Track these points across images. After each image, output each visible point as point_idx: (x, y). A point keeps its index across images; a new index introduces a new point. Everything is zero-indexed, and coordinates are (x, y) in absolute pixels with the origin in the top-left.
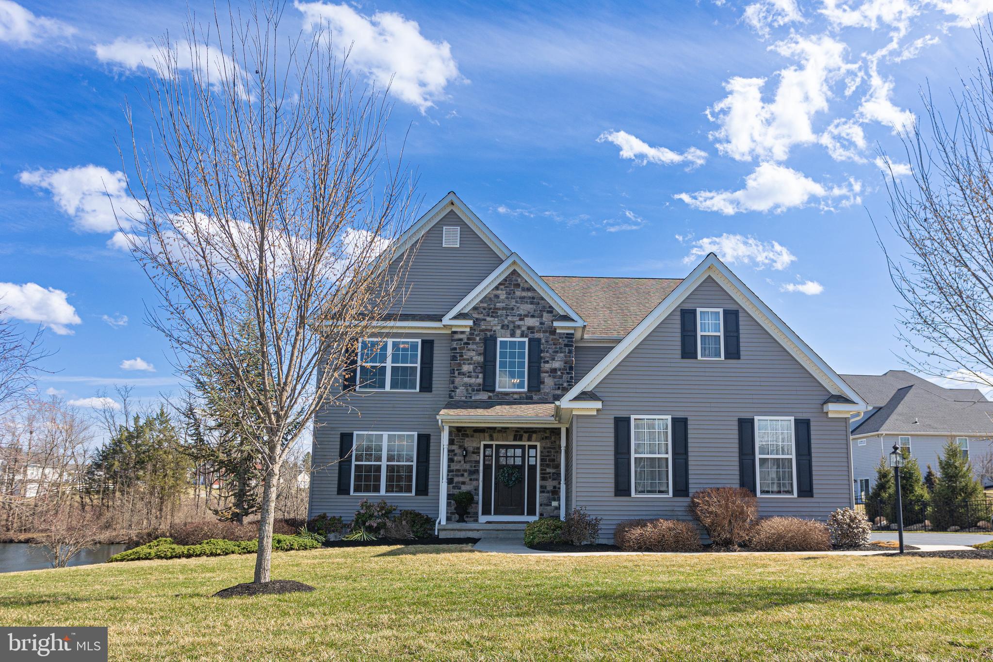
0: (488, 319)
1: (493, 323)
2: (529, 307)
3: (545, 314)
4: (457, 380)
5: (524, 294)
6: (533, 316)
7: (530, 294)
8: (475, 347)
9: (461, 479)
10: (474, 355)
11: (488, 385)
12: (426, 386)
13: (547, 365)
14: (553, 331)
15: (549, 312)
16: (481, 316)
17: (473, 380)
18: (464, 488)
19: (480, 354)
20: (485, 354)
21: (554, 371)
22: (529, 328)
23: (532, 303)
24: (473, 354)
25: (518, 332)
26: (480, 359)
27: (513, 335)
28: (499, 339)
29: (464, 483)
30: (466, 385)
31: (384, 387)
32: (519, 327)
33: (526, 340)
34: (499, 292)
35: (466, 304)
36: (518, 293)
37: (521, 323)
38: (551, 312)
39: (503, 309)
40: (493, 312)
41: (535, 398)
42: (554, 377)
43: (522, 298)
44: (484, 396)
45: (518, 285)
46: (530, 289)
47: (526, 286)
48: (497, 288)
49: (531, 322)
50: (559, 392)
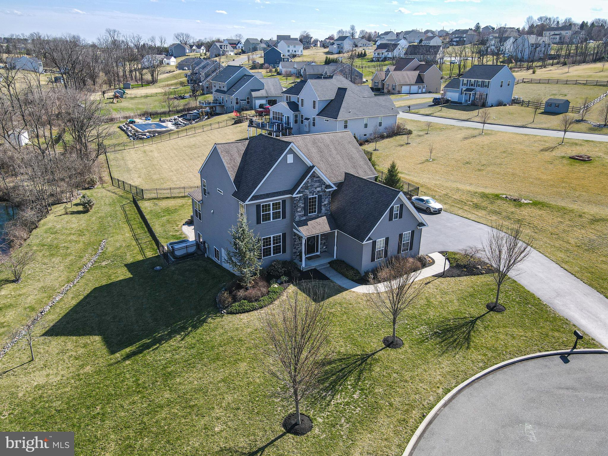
0: (306, 191)
1: (307, 192)
2: (317, 184)
3: (323, 186)
4: (296, 214)
5: (316, 179)
6: (319, 187)
7: (318, 179)
8: (301, 202)
9: (298, 246)
11: (306, 214)
12: (284, 217)
13: (323, 203)
14: (325, 191)
16: (303, 190)
17: (301, 214)
19: (303, 204)
21: (325, 205)
22: (318, 191)
23: (319, 182)
24: (301, 204)
25: (315, 194)
26: (303, 205)
27: (313, 195)
28: (309, 197)
29: (299, 248)
30: (299, 215)
31: (270, 220)
32: (315, 192)
33: (317, 196)
35: (301, 186)
36: (315, 179)
37: (316, 190)
38: (324, 184)
39: (310, 186)
40: (307, 188)
41: (320, 215)
42: (325, 207)
43: (316, 181)
44: (304, 218)
45: (315, 177)
46: (319, 177)
47: (317, 176)
49: (319, 189)
50: (326, 212)
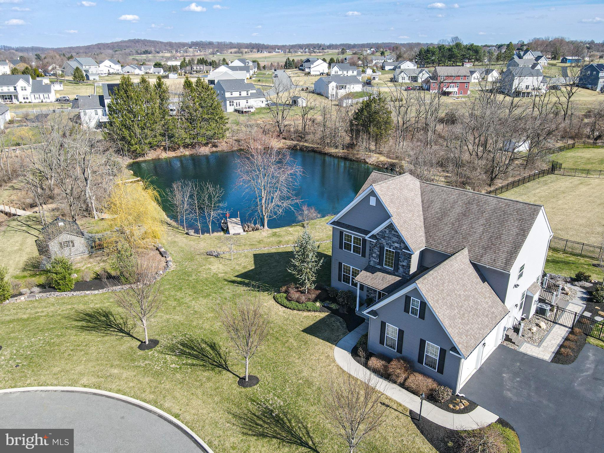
0: (382, 239)
1: (383, 241)
2: (395, 239)
3: (401, 243)
4: (371, 258)
5: (395, 233)
6: (397, 243)
7: (397, 234)
8: (377, 248)
9: (371, 292)
10: (376, 250)
11: (380, 263)
13: (401, 263)
15: (403, 243)
16: (380, 238)
17: (376, 260)
18: (372, 295)
19: (378, 251)
20: (380, 252)
21: (403, 266)
22: (396, 247)
23: (397, 238)
25: (392, 247)
26: (378, 253)
27: (390, 248)
28: (385, 248)
30: (373, 261)
31: (351, 251)
32: (392, 245)
33: (394, 251)
34: (386, 230)
35: (375, 232)
36: (393, 232)
37: (393, 244)
39: (387, 237)
40: (384, 237)
41: (396, 274)
42: (403, 268)
43: (394, 235)
44: (379, 267)
45: (393, 229)
46: (397, 232)
47: (395, 230)
48: (385, 228)
49: (396, 245)
50: (404, 274)
